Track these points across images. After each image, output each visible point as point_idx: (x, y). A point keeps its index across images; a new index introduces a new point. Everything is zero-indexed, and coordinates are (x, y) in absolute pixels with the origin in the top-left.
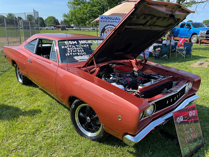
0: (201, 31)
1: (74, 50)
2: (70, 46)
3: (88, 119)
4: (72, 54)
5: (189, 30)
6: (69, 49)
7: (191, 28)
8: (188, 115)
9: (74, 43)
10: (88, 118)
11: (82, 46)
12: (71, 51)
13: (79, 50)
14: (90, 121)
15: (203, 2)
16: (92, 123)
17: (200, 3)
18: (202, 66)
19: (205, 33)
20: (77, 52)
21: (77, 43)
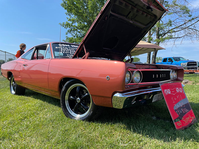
0: (182, 63)
1: (67, 50)
2: (63, 47)
3: (78, 100)
4: (65, 52)
5: (172, 63)
6: (62, 49)
7: (172, 62)
8: (175, 90)
9: (66, 46)
10: (78, 98)
11: (74, 49)
12: (64, 50)
13: (71, 51)
14: (80, 101)
15: (180, 38)
16: (82, 103)
17: (177, 38)
18: (187, 84)
19: (186, 64)
20: (69, 52)
21: (69, 46)
